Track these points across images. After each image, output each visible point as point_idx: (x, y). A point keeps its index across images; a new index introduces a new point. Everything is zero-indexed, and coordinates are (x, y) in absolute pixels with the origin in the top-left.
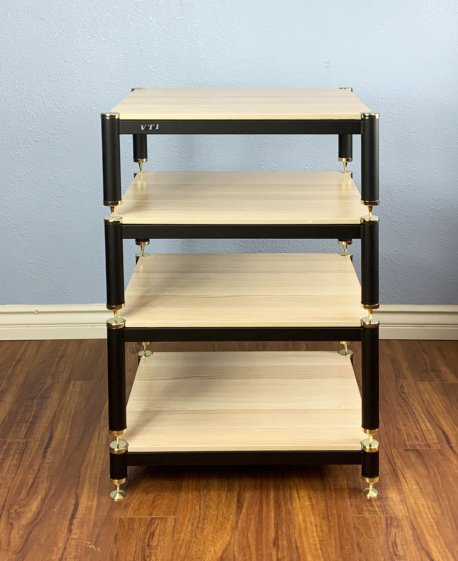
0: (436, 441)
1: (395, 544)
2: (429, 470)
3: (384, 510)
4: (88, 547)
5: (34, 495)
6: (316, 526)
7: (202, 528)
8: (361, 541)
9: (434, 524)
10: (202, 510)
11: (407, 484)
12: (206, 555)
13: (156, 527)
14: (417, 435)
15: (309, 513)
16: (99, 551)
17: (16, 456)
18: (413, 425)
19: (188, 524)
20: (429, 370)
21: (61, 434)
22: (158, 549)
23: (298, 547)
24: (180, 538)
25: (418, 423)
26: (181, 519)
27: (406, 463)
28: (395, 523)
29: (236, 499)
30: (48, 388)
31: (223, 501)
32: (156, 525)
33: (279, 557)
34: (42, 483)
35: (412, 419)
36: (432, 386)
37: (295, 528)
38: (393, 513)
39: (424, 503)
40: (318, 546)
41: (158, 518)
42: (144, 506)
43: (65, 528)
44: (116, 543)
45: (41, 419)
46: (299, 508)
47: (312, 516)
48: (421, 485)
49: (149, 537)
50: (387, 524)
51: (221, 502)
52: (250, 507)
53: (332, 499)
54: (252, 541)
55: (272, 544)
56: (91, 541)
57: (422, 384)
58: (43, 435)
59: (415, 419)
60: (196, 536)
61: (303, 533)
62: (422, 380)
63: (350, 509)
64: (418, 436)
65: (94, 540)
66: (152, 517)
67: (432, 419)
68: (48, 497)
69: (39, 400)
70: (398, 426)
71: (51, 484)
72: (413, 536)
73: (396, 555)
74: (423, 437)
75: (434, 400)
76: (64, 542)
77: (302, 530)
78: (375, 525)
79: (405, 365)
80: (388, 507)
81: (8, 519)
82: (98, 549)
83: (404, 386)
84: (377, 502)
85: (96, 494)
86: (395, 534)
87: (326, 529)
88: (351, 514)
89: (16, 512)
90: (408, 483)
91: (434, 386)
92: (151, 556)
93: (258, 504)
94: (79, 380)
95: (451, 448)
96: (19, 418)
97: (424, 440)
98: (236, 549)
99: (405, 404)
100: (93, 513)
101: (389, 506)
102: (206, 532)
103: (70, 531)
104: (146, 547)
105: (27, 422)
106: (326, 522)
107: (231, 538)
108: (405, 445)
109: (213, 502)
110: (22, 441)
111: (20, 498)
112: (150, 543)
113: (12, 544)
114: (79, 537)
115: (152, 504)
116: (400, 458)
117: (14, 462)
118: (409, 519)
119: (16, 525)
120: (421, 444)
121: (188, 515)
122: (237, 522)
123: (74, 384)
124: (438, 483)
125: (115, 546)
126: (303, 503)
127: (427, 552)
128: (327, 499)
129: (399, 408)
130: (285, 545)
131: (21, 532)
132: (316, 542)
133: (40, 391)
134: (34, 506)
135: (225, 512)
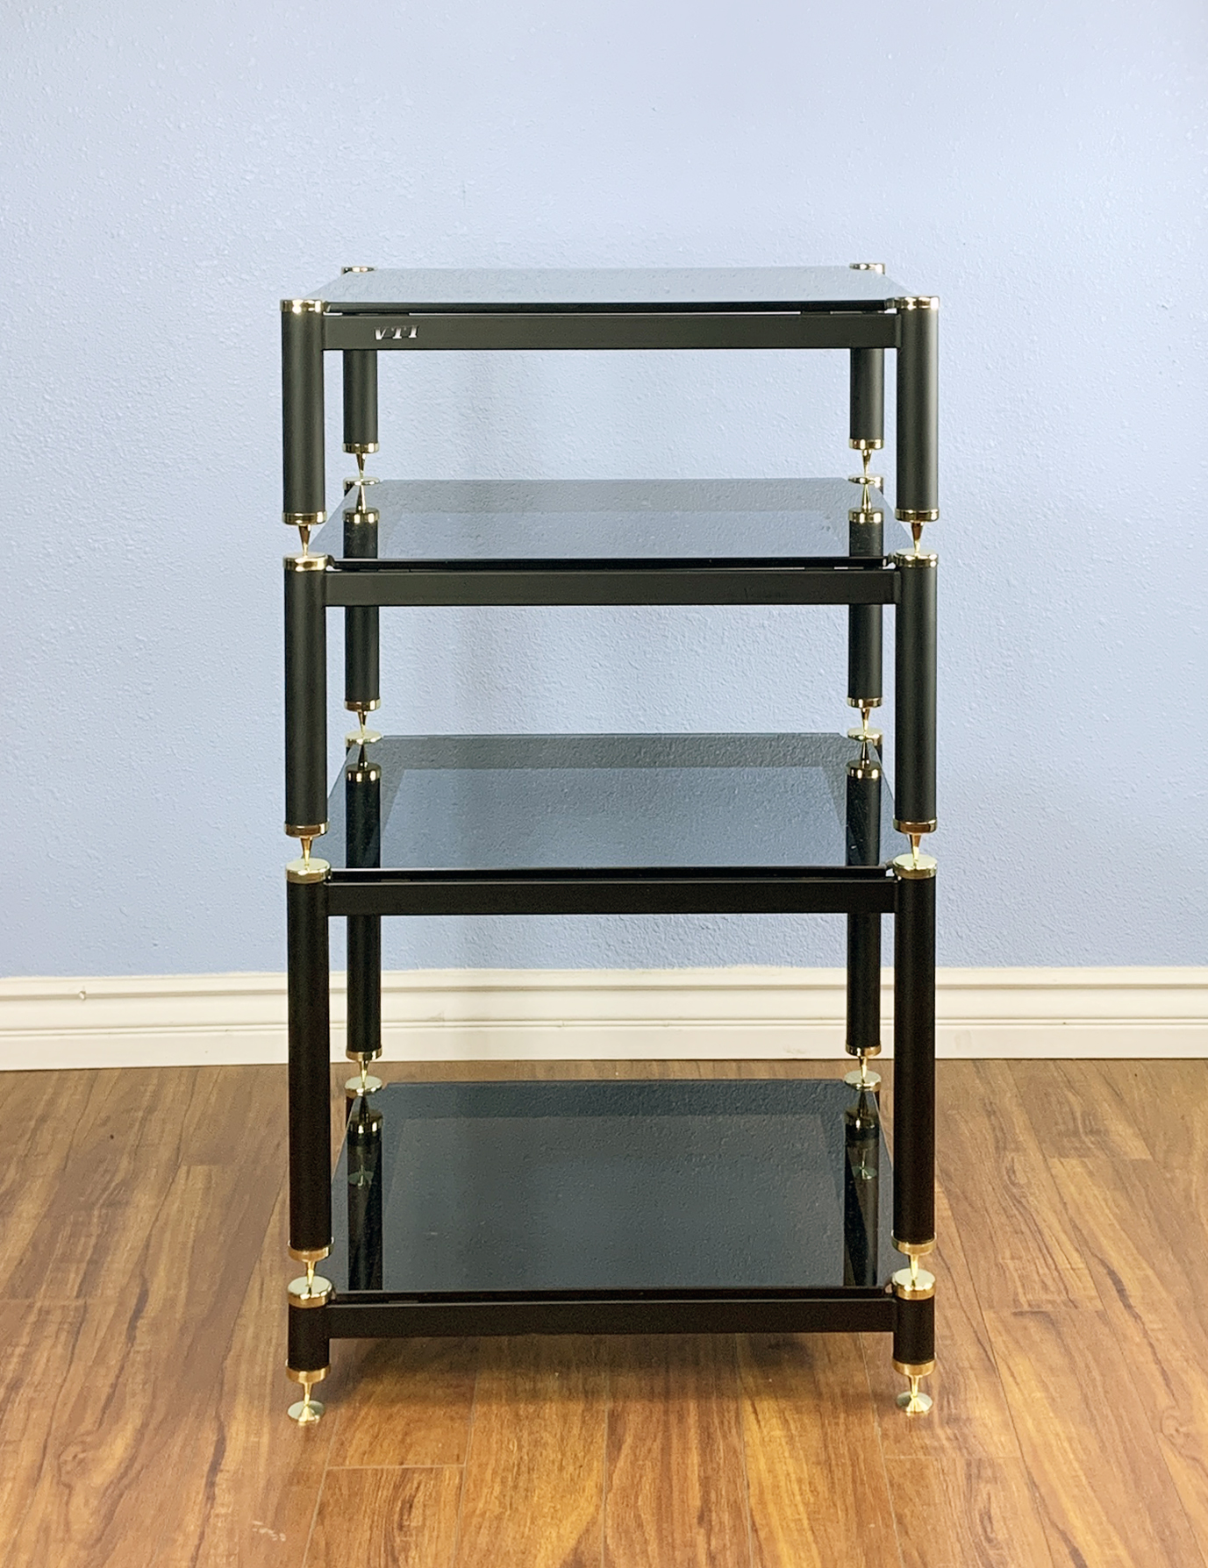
0: (1094, 1293)
1: (987, 1516)
2: (1072, 1358)
3: (961, 1442)
4: (257, 1532)
5: (117, 1422)
6: (800, 1481)
7: (527, 1490)
8: (906, 1510)
9: (1081, 1473)
10: (525, 1450)
11: (1020, 1389)
12: (538, 1546)
13: (418, 1488)
14: (1045, 1280)
15: (783, 1453)
16: (283, 1540)
17: (63, 1337)
18: (1038, 1258)
19: (492, 1481)
20: (1081, 1130)
21: (168, 1289)
22: (423, 1535)
23: (758, 1526)
24: (474, 1512)
25: (1049, 1253)
26: (475, 1470)
27: (1017, 1342)
28: (989, 1472)
29: (605, 1425)
30: (124, 1183)
31: (575, 1431)
32: (415, 1485)
33: (712, 1548)
34: (134, 1395)
35: (1035, 1246)
36: (1085, 1166)
37: (748, 1485)
38: (984, 1449)
39: (1059, 1429)
40: (806, 1522)
41: (419, 1468)
42: (385, 1445)
43: (198, 1493)
44: (323, 1524)
45: (114, 1254)
46: (758, 1442)
47: (790, 1461)
48: (1052, 1389)
49: (402, 1509)
50: (971, 1475)
51: (570, 1432)
52: (640, 1439)
53: (837, 1424)
54: (646, 1516)
55: (695, 1520)
56: (264, 1519)
57: (1062, 1163)
58: (123, 1290)
59: (1042, 1244)
60: (514, 1506)
61: (768, 1497)
62: (1062, 1154)
63: (879, 1441)
64: (1049, 1282)
65: (270, 1515)
66: (404, 1466)
67: (1084, 1243)
68: (151, 1427)
69: (104, 1211)
70: (1001, 1261)
71: (154, 1397)
72: (1034, 1500)
73: (989, 1540)
74: (1061, 1284)
75: (1092, 1201)
76: (199, 1523)
77: (766, 1491)
78: (942, 1478)
79: (1019, 1120)
80: (973, 1440)
81: (60, 1476)
82: (282, 1535)
83: (1017, 1166)
84: (947, 1427)
85: (266, 1420)
86: (989, 1494)
87: (822, 1488)
88: (885, 1456)
89: (77, 1460)
90: (1022, 1386)
91: (1091, 1167)
92: (409, 1551)
93: (660, 1435)
94: (202, 1162)
95: (1128, 1307)
96: (58, 1252)
97: (1064, 1293)
98: (609, 1532)
99: (1017, 1209)
100: (262, 1461)
101: (975, 1437)
102: (536, 1498)
103: (211, 1498)
104: (396, 1532)
105: (80, 1261)
106: (822, 1472)
107: (597, 1507)
108: (1016, 1301)
109: (550, 1432)
110: (74, 1304)
111: (82, 1429)
112: (406, 1523)
113: (75, 1527)
114: (232, 1512)
115: (403, 1441)
116: (1003, 1333)
117: (59, 1350)
118: (1022, 1464)
119: (79, 1487)
120: (1055, 1301)
121: (493, 1462)
122: (610, 1477)
123: (188, 1172)
124: (1095, 1387)
125: (320, 1530)
126: (769, 1433)
127: (1064, 1534)
128: (827, 1422)
129: (1004, 1219)
130: (726, 1523)
131: (94, 1503)
132: (799, 1514)
133: (104, 1190)
134: (118, 1447)
135: (580, 1455)
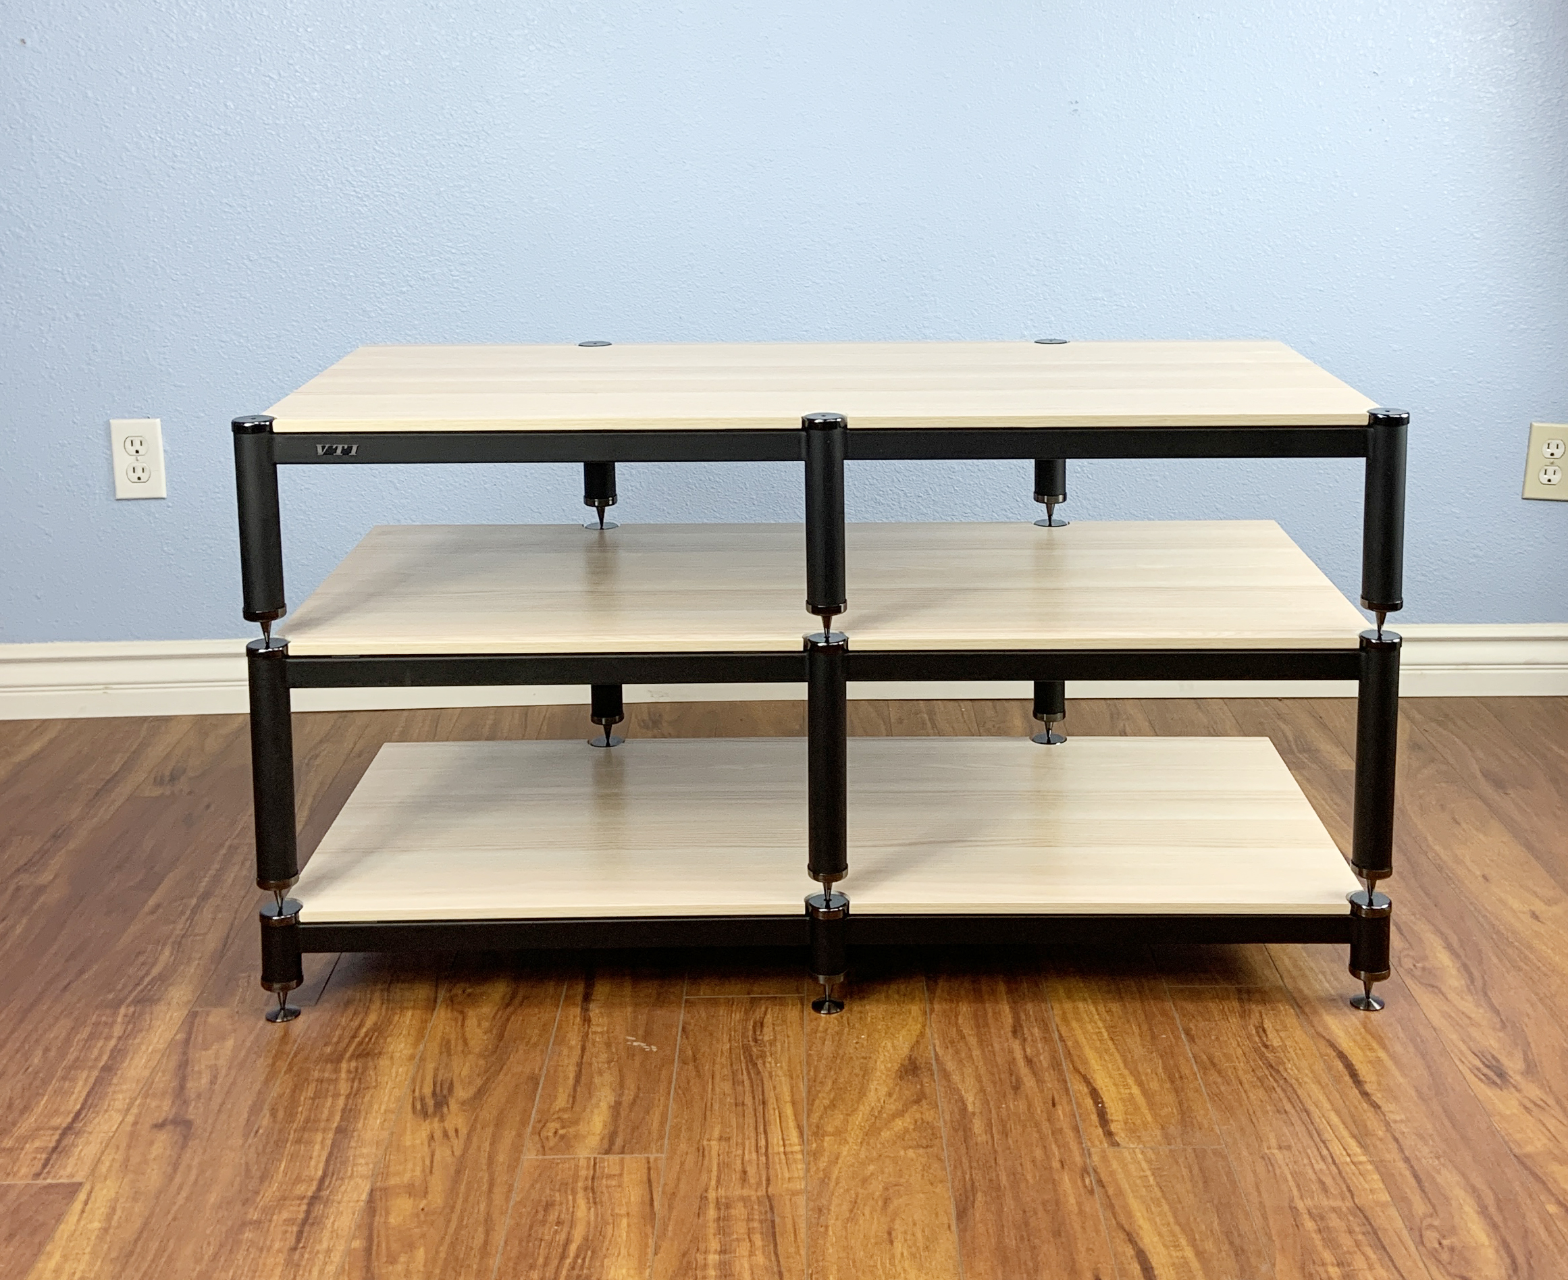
1: (1262, 1030)
4: (631, 1045)
12: (877, 1054)
16: (655, 1050)
22: (776, 1046)
23: (1066, 1039)
33: (1027, 1053)
40: (1105, 1034)
43: (575, 1017)
44: (687, 1039)
49: (754, 1027)
54: (968, 1031)
55: (1010, 1034)
56: (636, 1035)
65: (641, 1032)
73: (1266, 1046)
76: (580, 1039)
82: (653, 1046)
92: (765, 1057)
98: (937, 1043)
102: (869, 1019)
103: (587, 1020)
104: (752, 1043)
107: (924, 1026)
112: (759, 1037)
113: (472, 1043)
114: (607, 1030)
125: (685, 1041)
127: (1328, 1041)
130: (1037, 1035)
131: (486, 1024)
